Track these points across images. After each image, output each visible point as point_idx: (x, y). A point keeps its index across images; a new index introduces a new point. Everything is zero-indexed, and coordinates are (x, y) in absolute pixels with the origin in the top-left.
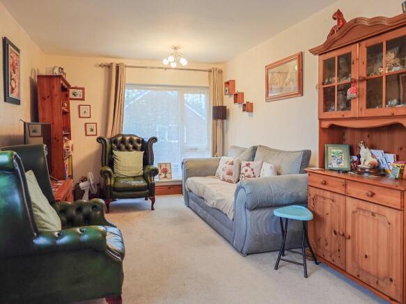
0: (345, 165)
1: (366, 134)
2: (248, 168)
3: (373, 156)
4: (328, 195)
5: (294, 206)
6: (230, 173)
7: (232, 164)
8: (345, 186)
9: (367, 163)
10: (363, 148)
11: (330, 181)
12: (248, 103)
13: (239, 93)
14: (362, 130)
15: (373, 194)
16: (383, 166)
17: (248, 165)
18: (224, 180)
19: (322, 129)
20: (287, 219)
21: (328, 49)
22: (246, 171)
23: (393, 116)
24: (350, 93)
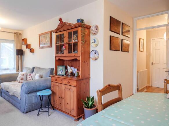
0: (63, 73)
1: (70, 62)
2: (30, 76)
3: (71, 69)
4: (57, 84)
5: (46, 90)
6: (22, 79)
7: (23, 75)
8: (62, 80)
9: (69, 72)
10: (68, 67)
11: (58, 79)
12: (32, 49)
13: (29, 44)
14: (69, 60)
15: (69, 82)
16: (74, 73)
17: (30, 75)
18: (20, 82)
19: (56, 60)
20: (43, 95)
21: (57, 31)
22: (29, 78)
23: (75, 56)
24: (63, 48)
